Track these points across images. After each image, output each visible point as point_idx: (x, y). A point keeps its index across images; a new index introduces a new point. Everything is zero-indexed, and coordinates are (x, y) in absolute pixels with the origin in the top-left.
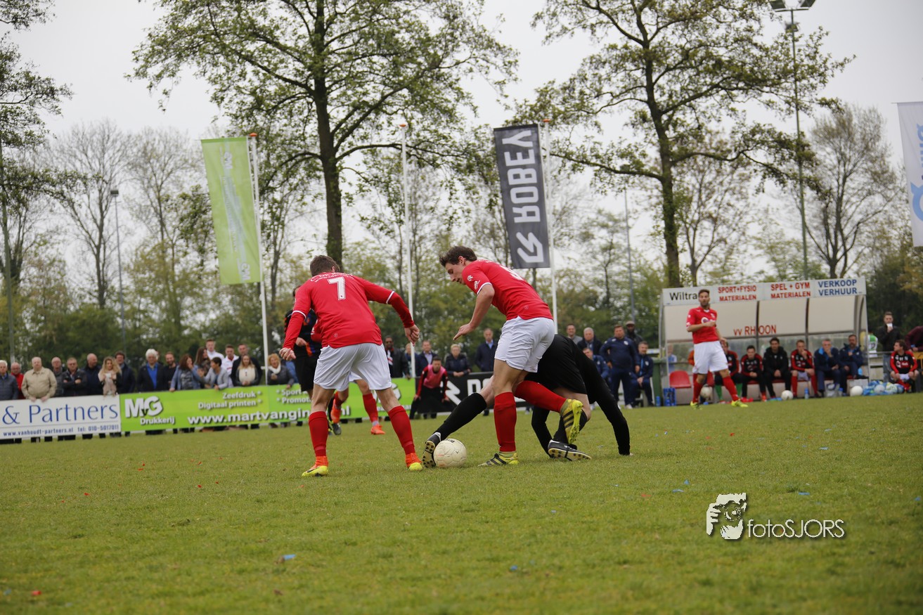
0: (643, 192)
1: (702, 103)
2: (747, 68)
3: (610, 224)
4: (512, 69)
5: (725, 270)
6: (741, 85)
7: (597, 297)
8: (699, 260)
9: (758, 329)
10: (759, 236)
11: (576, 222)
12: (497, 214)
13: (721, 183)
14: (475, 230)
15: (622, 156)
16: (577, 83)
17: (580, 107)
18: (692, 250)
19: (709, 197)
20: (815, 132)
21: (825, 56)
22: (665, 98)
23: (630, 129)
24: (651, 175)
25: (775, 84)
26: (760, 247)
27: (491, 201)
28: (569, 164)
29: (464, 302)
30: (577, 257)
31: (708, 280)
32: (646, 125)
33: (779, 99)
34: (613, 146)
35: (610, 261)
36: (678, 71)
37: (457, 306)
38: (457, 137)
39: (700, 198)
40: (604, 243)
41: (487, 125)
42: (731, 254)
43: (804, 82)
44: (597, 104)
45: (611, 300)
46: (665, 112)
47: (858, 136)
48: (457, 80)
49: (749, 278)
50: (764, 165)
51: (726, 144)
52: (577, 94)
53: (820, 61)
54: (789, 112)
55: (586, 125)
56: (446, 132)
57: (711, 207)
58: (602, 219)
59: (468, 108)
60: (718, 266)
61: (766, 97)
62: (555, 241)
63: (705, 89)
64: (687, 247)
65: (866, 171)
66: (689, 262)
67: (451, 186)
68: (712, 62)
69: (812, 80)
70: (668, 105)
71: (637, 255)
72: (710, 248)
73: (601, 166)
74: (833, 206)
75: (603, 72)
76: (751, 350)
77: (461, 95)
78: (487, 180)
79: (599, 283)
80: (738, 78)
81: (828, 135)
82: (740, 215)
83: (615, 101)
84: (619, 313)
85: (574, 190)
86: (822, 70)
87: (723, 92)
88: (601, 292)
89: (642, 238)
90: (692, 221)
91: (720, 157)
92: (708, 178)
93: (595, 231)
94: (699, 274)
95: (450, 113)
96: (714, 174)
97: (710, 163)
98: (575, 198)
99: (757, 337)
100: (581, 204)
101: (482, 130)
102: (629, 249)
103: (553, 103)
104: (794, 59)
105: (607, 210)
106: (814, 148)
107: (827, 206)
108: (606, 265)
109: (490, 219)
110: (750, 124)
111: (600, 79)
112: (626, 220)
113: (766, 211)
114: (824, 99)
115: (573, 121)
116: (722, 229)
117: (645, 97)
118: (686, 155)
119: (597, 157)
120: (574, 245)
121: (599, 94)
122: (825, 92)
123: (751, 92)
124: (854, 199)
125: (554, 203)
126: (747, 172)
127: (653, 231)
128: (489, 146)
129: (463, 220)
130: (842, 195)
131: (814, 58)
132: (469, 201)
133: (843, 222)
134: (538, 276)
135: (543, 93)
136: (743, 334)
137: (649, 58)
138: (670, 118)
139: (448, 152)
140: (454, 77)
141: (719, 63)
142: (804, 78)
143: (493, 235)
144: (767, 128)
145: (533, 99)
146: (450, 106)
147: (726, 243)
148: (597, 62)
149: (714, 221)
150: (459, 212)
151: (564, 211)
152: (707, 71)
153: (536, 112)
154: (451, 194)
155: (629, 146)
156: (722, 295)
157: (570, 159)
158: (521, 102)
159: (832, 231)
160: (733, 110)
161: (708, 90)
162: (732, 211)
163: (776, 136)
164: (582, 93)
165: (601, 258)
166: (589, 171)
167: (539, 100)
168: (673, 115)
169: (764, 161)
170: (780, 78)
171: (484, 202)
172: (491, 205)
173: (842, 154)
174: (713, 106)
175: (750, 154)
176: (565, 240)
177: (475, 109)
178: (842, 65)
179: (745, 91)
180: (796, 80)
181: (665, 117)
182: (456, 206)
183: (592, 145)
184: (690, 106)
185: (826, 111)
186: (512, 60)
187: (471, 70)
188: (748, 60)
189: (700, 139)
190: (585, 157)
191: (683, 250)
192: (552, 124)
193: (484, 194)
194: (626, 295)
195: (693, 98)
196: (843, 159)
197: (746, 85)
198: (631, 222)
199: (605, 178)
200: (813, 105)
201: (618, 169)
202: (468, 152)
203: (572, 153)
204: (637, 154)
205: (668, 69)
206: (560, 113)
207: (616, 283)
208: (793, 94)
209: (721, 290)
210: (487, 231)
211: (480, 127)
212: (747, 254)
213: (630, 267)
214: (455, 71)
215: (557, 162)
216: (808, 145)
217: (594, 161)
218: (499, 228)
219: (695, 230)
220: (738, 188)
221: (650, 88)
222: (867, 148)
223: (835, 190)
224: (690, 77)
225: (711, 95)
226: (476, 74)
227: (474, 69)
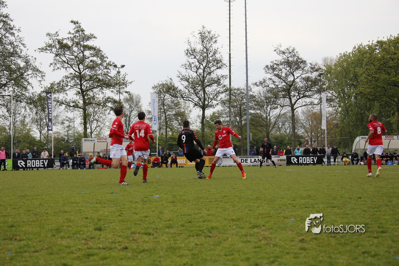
0: (79, 112)
1: (95, 90)
2: (107, 82)
3: (69, 120)
4: (44, 77)
5: (99, 134)
6: (105, 86)
7: (65, 139)
8: (93, 131)
9: (107, 150)
10: (109, 125)
11: (60, 119)
12: (38, 116)
13: (99, 111)
14: (32, 120)
15: (73, 103)
16: (61, 83)
17: (62, 89)
18: (91, 128)
19: (96, 115)
20: (124, 100)
21: (127, 80)
22: (85, 88)
23: (75, 96)
24: (80, 108)
25: (114, 86)
26: (109, 128)
27: (36, 112)
28: (58, 104)
29: (28, 139)
30: (60, 129)
31: (95, 136)
32: (80, 95)
33: (115, 91)
34: (71, 100)
35: (69, 130)
36: (88, 81)
37: (26, 140)
38: (27, 94)
39: (94, 115)
40: (67, 125)
41: (36, 92)
42: (101, 130)
43: (121, 86)
44: (67, 88)
45: (69, 140)
46: (85, 92)
47: (135, 101)
48: (28, 79)
49: (106, 136)
50: (110, 107)
51: (101, 101)
52: (61, 85)
53: (125, 82)
54: (117, 94)
55: (63, 94)
56: (24, 93)
57: (96, 117)
58: (67, 119)
59: (31, 87)
60: (98, 133)
61: (111, 90)
62: (54, 124)
63: (96, 86)
64: (89, 127)
65: (136, 110)
66: (90, 131)
67: (25, 108)
68: (98, 80)
69: (123, 86)
70: (86, 90)
71: (76, 129)
72: (96, 128)
73: (67, 105)
74: (128, 119)
75: (68, 80)
76: (105, 155)
77: (29, 83)
78: (36, 107)
79: (66, 136)
80: (104, 84)
81: (127, 100)
82: (104, 120)
83: (71, 88)
84: (71, 144)
85: (60, 111)
86: (126, 84)
87: (100, 88)
88: (66, 138)
89: (78, 124)
90: (91, 121)
91: (99, 104)
92: (96, 110)
93: (65, 122)
94: (93, 134)
95: (26, 88)
96: (97, 109)
97: (97, 106)
98: (60, 113)
99: (107, 152)
100: (62, 114)
101: (35, 93)
102: (74, 127)
103: (55, 87)
104: (119, 80)
105: (69, 116)
106: (123, 103)
107: (126, 119)
108: (68, 131)
109: (36, 117)
110: (107, 96)
111: (67, 82)
112: (74, 119)
113: (111, 119)
114: (126, 91)
115: (60, 92)
116: (99, 123)
117: (80, 87)
118: (90, 103)
119: (66, 102)
120: (59, 125)
121: (67, 86)
122: (126, 89)
123: (107, 88)
124: (133, 117)
125: (54, 114)
126: (106, 109)
127: (81, 123)
128: (36, 98)
129: (28, 117)
130: (130, 116)
131: (124, 81)
132: (31, 112)
133: (130, 123)
134: (49, 133)
135: (52, 84)
136: (103, 151)
137: (81, 77)
138: (86, 93)
139: (24, 98)
140: (27, 78)
141: (99, 80)
142: (121, 85)
143: (37, 121)
144: (111, 97)
145: (49, 86)
146: (26, 86)
147: (100, 127)
148: (67, 77)
149: (97, 121)
150: (27, 115)
151: (57, 116)
152: (96, 82)
153: (50, 89)
154: (25, 110)
155: (75, 100)
156: (98, 140)
157: (59, 102)
158: (46, 86)
159: (127, 125)
160: (103, 92)
161: (96, 87)
162: (102, 119)
163: (114, 100)
164: (62, 85)
165: (66, 129)
166: (64, 106)
167: (51, 86)
168: (87, 92)
169: (111, 106)
170: (115, 85)
171: (34, 113)
172: (36, 113)
173: (131, 106)
174: (98, 91)
175: (107, 104)
176: (57, 124)
177: (33, 87)
178: (131, 83)
179: (106, 88)
180: (119, 86)
181: (85, 93)
182: (26, 113)
183: (65, 99)
184: (91, 91)
185: (127, 94)
186: (43, 75)
187: (32, 77)
188: (107, 80)
189: (94, 99)
190: (63, 102)
191: (88, 128)
192: (54, 93)
193: (35, 110)
194: (73, 139)
195: (93, 88)
196: (131, 107)
197: (106, 86)
198: (75, 120)
199: (68, 108)
200: (123, 92)
201: (72, 106)
202: (30, 98)
203: (59, 101)
204: (77, 102)
205: (86, 81)
206: (56, 90)
207: (70, 136)
208: (118, 89)
209: (98, 139)
210: (35, 120)
211: (34, 92)
212: (105, 130)
213: (74, 132)
214: (27, 77)
215: (55, 103)
216: (122, 103)
217: (65, 103)
218: (39, 120)
219: (92, 123)
220: (104, 113)
221: (81, 85)
222: (137, 104)
223: (129, 115)
224: (92, 83)
225: (97, 88)
226: (33, 78)
227: (33, 77)
